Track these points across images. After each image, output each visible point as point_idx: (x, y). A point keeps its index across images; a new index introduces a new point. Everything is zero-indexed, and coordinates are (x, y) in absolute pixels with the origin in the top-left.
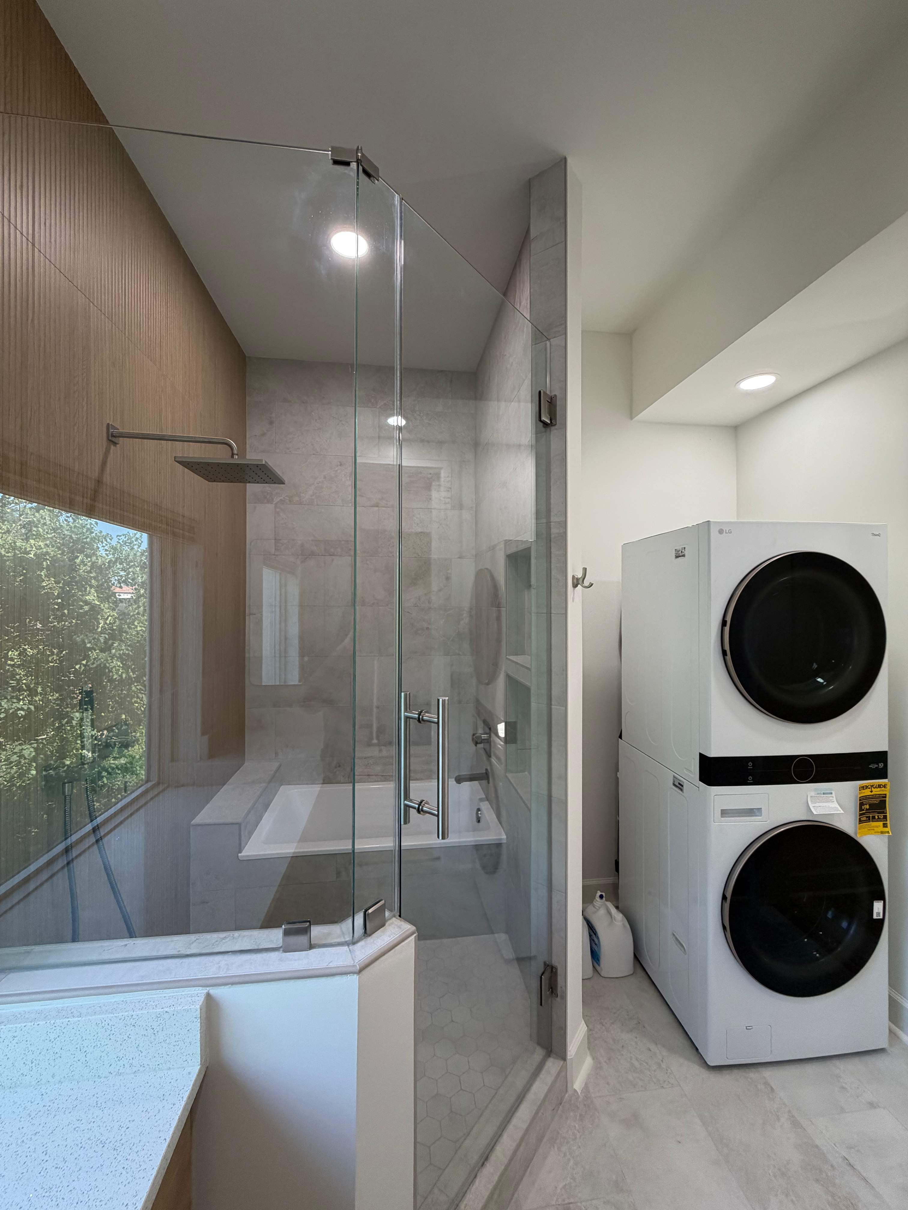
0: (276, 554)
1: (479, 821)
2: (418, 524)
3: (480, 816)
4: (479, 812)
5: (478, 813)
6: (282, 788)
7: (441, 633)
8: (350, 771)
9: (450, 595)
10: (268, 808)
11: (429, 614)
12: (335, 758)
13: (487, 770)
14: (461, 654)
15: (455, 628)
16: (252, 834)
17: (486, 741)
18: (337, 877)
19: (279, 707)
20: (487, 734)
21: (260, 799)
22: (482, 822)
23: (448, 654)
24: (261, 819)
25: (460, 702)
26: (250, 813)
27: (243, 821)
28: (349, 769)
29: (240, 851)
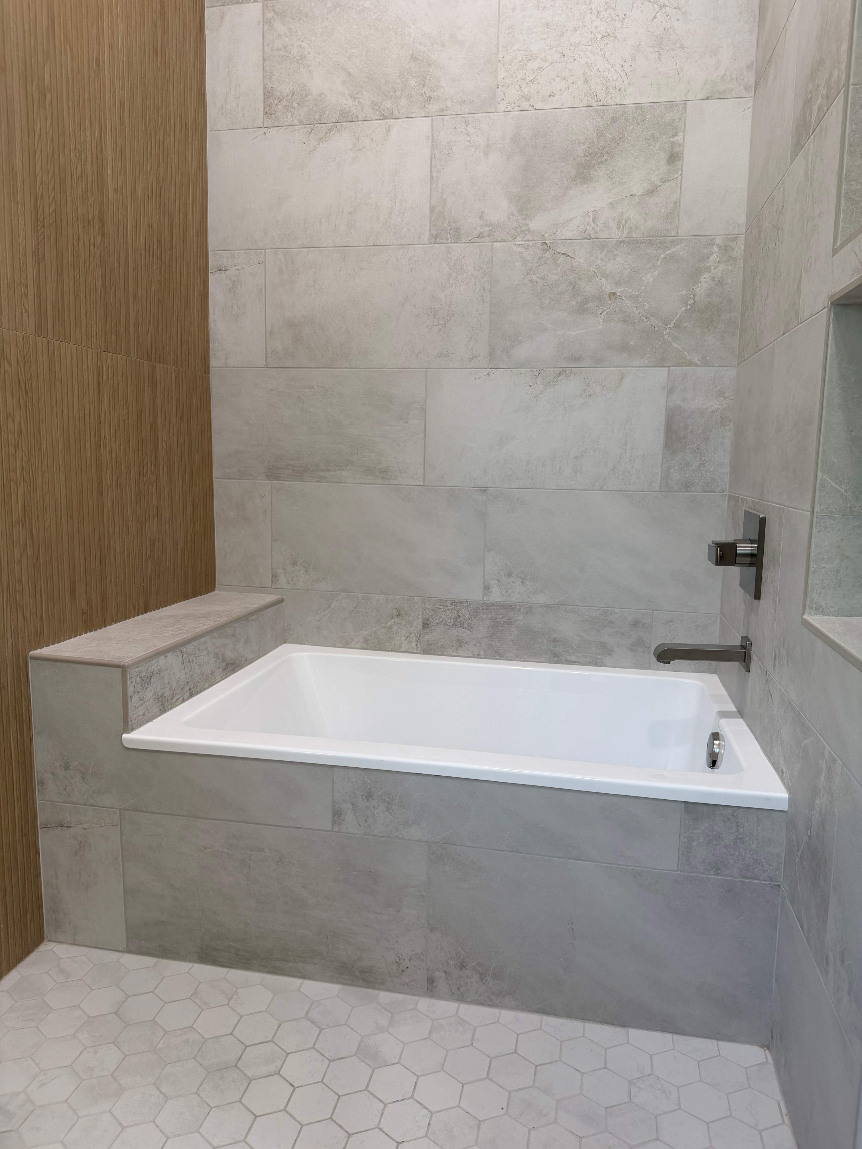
0: (266, 124)
1: (713, 764)
2: (598, 12)
3: (717, 750)
4: (717, 742)
5: (713, 744)
6: (284, 646)
7: (647, 307)
8: (420, 627)
9: (677, 205)
10: (234, 671)
11: (618, 259)
12: (391, 597)
13: (745, 638)
14: (699, 363)
15: (685, 292)
16: (172, 706)
17: (748, 560)
18: (334, 823)
19: (278, 478)
20: (752, 542)
21: (202, 640)
22: (722, 763)
23: (661, 363)
24: (210, 686)
25: (687, 486)
26: (162, 657)
27: (133, 665)
28: (418, 624)
29: (128, 728)
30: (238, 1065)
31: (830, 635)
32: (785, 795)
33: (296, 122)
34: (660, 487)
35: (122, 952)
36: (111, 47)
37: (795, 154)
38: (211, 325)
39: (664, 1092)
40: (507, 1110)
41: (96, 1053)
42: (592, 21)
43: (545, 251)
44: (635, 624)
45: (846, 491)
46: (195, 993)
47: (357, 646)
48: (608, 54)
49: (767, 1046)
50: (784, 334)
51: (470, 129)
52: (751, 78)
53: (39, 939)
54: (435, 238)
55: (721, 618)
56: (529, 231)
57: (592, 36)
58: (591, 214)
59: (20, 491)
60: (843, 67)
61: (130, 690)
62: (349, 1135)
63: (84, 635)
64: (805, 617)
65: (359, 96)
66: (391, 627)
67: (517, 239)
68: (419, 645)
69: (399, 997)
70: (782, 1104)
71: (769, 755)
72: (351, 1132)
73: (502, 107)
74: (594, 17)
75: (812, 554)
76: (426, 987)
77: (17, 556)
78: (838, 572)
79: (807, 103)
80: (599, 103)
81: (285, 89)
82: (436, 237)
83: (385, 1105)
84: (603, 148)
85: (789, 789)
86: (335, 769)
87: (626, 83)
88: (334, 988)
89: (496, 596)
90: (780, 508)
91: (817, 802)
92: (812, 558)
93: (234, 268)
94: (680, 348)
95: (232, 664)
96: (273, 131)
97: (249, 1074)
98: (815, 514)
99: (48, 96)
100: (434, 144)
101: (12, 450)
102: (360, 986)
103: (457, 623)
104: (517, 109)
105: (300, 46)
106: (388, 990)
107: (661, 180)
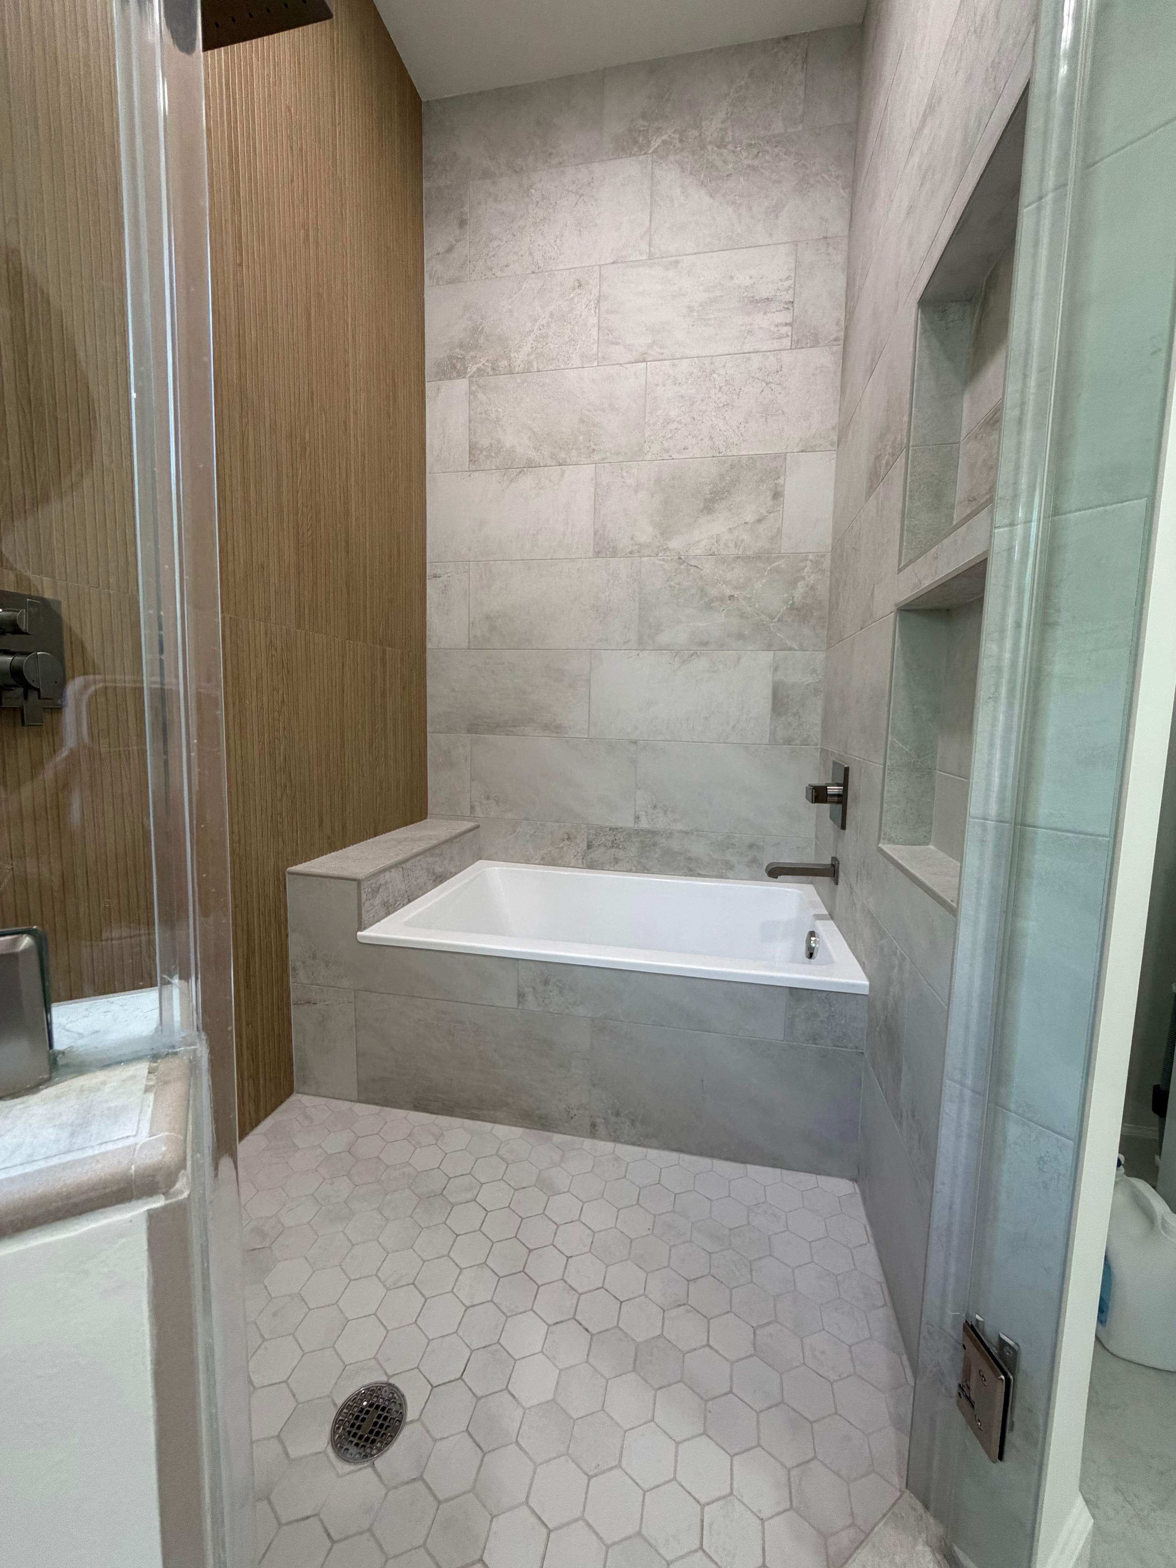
0: (471, 469)
1: (811, 955)
2: (720, 388)
3: (813, 945)
4: (813, 939)
5: (811, 940)
6: (479, 863)
7: (757, 606)
8: (585, 848)
9: (779, 531)
10: (441, 882)
11: (736, 570)
12: (562, 824)
13: (834, 859)
14: (797, 648)
15: (786, 595)
16: (395, 910)
17: (836, 799)
18: (519, 1002)
19: (476, 733)
20: (839, 785)
21: (418, 858)
22: (818, 955)
23: (769, 647)
24: (423, 894)
25: (789, 741)
26: (388, 872)
27: (366, 878)
28: (584, 845)
29: (361, 928)
30: (444, 1193)
31: (900, 861)
32: (867, 983)
33: (493, 467)
34: (769, 741)
35: (351, 1101)
36: (355, 413)
37: (869, 495)
38: (428, 618)
39: (775, 1216)
40: (653, 1231)
41: (332, 1184)
42: (715, 394)
43: (681, 564)
44: (751, 846)
45: (910, 750)
46: (410, 1135)
47: (537, 862)
48: (727, 418)
49: (854, 1180)
50: (861, 629)
51: (625, 474)
52: (834, 437)
53: (290, 1092)
54: (597, 554)
55: (816, 844)
56: (668, 549)
57: (716, 405)
58: (715, 536)
59: (282, 747)
60: (905, 432)
61: (364, 897)
62: (530, 1251)
63: (328, 855)
64: (880, 845)
65: (541, 448)
66: (562, 848)
67: (660, 555)
68: (584, 862)
69: (568, 1138)
70: (868, 1229)
71: (854, 952)
72: (531, 1247)
73: (648, 457)
74: (717, 391)
75: (885, 798)
76: (589, 1131)
77: (279, 794)
78: (905, 811)
79: (878, 458)
80: (721, 455)
81: (485, 443)
82: (599, 552)
83: (558, 1226)
84: (724, 487)
85: (869, 978)
86: (520, 961)
87: (741, 439)
88: (518, 1131)
89: (644, 824)
90: (860, 761)
91: (891, 989)
92: (885, 801)
93: (446, 575)
94: (782, 637)
95: (440, 877)
96: (476, 474)
97: (452, 1200)
98: (887, 768)
99: (308, 450)
100: (597, 485)
101: (276, 714)
102: (539, 1130)
103: (614, 845)
104: (659, 458)
105: (497, 411)
106: (561, 1133)
107: (768, 512)
